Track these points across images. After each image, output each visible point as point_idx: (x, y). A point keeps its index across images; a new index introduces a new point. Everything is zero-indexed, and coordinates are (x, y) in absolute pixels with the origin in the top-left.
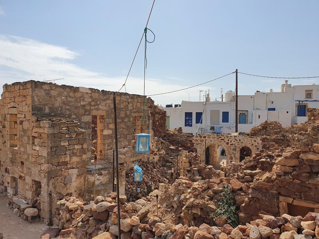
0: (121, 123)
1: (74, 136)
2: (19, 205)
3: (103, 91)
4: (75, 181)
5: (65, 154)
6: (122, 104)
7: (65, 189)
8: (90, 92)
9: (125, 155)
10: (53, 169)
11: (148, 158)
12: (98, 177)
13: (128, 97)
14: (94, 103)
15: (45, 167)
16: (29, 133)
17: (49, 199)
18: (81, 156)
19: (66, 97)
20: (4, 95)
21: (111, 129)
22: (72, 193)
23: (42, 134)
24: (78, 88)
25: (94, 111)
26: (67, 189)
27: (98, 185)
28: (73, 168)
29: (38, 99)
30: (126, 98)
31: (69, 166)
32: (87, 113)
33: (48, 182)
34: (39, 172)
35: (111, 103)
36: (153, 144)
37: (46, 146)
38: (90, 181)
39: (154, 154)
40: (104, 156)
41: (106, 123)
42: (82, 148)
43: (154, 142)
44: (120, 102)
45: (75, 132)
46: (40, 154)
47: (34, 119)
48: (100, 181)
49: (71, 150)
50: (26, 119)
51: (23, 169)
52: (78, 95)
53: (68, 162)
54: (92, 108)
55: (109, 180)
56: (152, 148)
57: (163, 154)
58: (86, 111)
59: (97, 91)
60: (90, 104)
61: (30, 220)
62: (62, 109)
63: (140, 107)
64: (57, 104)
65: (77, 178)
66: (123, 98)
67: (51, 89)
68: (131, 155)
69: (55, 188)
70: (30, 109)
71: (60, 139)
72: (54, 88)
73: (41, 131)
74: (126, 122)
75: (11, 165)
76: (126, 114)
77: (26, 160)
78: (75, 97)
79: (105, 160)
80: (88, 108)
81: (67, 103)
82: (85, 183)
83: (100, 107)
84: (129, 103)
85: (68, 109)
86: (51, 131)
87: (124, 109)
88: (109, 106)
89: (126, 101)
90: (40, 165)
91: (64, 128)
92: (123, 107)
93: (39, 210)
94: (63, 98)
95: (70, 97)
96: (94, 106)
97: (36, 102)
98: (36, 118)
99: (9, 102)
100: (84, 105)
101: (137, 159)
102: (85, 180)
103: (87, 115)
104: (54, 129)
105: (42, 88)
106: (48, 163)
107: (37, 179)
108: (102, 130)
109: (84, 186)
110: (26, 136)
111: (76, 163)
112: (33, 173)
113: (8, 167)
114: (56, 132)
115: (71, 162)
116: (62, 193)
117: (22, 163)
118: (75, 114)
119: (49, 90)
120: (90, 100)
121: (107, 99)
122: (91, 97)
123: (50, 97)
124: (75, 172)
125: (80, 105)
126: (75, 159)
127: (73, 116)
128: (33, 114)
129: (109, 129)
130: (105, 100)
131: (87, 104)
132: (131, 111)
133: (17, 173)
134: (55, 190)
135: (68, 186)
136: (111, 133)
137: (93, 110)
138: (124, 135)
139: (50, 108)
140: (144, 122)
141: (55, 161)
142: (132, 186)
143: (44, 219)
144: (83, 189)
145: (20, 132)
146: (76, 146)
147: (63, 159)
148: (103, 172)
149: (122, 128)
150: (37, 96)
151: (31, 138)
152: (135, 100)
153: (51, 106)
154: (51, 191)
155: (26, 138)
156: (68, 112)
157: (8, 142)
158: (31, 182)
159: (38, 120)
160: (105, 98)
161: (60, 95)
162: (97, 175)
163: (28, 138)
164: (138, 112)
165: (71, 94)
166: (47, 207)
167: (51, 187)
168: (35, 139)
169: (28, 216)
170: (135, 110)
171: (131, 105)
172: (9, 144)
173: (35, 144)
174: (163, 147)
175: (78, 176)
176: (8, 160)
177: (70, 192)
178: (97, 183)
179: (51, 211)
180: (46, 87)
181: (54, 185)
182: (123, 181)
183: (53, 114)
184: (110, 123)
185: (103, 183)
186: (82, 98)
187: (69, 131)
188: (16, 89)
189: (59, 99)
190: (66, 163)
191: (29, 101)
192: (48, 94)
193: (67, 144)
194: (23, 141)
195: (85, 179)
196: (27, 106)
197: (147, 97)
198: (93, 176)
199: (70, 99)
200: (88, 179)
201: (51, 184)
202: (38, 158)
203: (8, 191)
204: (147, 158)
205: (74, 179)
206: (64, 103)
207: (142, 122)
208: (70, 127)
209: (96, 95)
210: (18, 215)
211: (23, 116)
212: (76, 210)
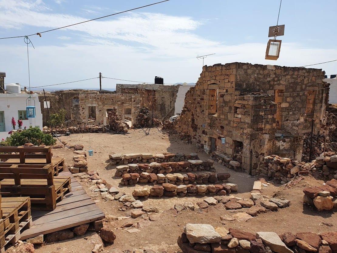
0: (297, 97)
1: (268, 108)
2: (223, 158)
3: (284, 67)
4: (267, 145)
5: (262, 122)
6: (299, 79)
7: (260, 149)
8: (274, 69)
9: (298, 127)
10: (254, 133)
11: (319, 132)
12: (283, 143)
13: (305, 71)
14: (277, 79)
15: (248, 131)
16: (231, 104)
17: (250, 155)
18: (272, 124)
19: (258, 74)
20: (203, 74)
21: (288, 102)
22: (264, 153)
23: (245, 105)
24: (266, 66)
25: (277, 86)
26: (261, 150)
27: (282, 150)
28: (266, 134)
29: (240, 77)
30: (303, 72)
31: (264, 132)
32: (271, 88)
33: (251, 143)
34: (241, 134)
35: (290, 78)
36: (324, 118)
37: (250, 115)
38: (277, 146)
39: (324, 128)
40: (281, 126)
41: (285, 97)
42: (273, 118)
43: (325, 116)
44: (297, 77)
45: (269, 104)
46: (242, 121)
47: (238, 93)
48: (284, 147)
49: (266, 119)
50: (228, 93)
51: (223, 132)
52: (266, 72)
53: (264, 128)
54: (275, 83)
55: (290, 147)
56: (323, 122)
57: (334, 128)
58: (270, 86)
59: (279, 68)
60: (274, 80)
61: (236, 169)
62: (254, 84)
63: (315, 80)
64: (251, 81)
65: (268, 142)
66: (301, 72)
67: (248, 69)
68: (303, 128)
69: (254, 147)
70: (234, 85)
71: (259, 110)
72: (250, 67)
73: (245, 103)
74: (301, 96)
75: (209, 128)
76: (302, 88)
77: (227, 125)
78: (264, 74)
79: (282, 130)
80: (272, 83)
81: (258, 80)
82: (273, 146)
83: (281, 82)
84: (305, 77)
85: (258, 85)
86: (254, 103)
87: (300, 84)
88: (288, 81)
89: (302, 76)
90: (242, 130)
91: (262, 101)
92: (300, 81)
93: (241, 163)
94: (255, 75)
95: (260, 74)
96: (276, 81)
97: (238, 79)
98: (240, 92)
99: (209, 80)
100: (270, 81)
101: (308, 132)
102: (273, 145)
103: (271, 89)
104: (256, 101)
105: (242, 68)
106: (251, 128)
107: (239, 140)
108: (280, 103)
109: (273, 149)
110: (227, 106)
111: (268, 129)
112: (234, 135)
113: (206, 130)
114: (257, 104)
115: (265, 128)
116: (258, 152)
117: (222, 127)
118: (263, 89)
119: (247, 70)
120: (274, 76)
121: (287, 75)
122: (275, 74)
123: (247, 75)
124: (267, 137)
125: (266, 81)
126: (268, 127)
127: (262, 91)
128: (236, 90)
129: (286, 102)
130: (285, 76)
131: (272, 80)
132: (306, 85)
133: (216, 134)
134: (254, 150)
135: (262, 147)
136: (288, 106)
137: (276, 84)
138: (299, 108)
139: (246, 84)
140: (318, 96)
141: (255, 127)
142: (306, 155)
143: (246, 170)
144: (272, 152)
145: (220, 104)
146: (269, 115)
147: (260, 126)
148: (286, 140)
149: (297, 102)
150: (239, 75)
151: (233, 108)
152: (311, 74)
153: (247, 82)
154: (252, 149)
155: (227, 108)
156: (258, 87)
157: (207, 111)
158: (232, 142)
159: (241, 95)
160: (285, 73)
161: (253, 73)
162: (282, 141)
163: (229, 108)
164: (312, 86)
165: (261, 72)
166: (248, 161)
167: (252, 147)
168: (238, 109)
169: (233, 166)
170: (310, 84)
171: (306, 79)
172: (207, 113)
173: (237, 112)
174: (334, 122)
175: (269, 140)
176: (206, 125)
177: (263, 152)
178: (282, 148)
179: (251, 165)
180: (245, 67)
181: (253, 145)
182: (300, 150)
183: (248, 89)
184: (288, 97)
185: (286, 149)
186: (269, 75)
187: (265, 103)
188: (218, 69)
189: (252, 77)
190: (261, 129)
191: (232, 79)
192: (246, 72)
193: (263, 114)
194: (224, 110)
195: (273, 143)
196: (230, 83)
197: (322, 71)
198: (279, 142)
199: (260, 76)
200: (275, 143)
201: (252, 144)
202: (240, 124)
203: (204, 148)
204: (317, 131)
205: (266, 143)
206: (256, 80)
207: (315, 96)
208: (267, 100)
209: (278, 72)
210: (223, 164)
211: (225, 91)
212: (288, 164)
